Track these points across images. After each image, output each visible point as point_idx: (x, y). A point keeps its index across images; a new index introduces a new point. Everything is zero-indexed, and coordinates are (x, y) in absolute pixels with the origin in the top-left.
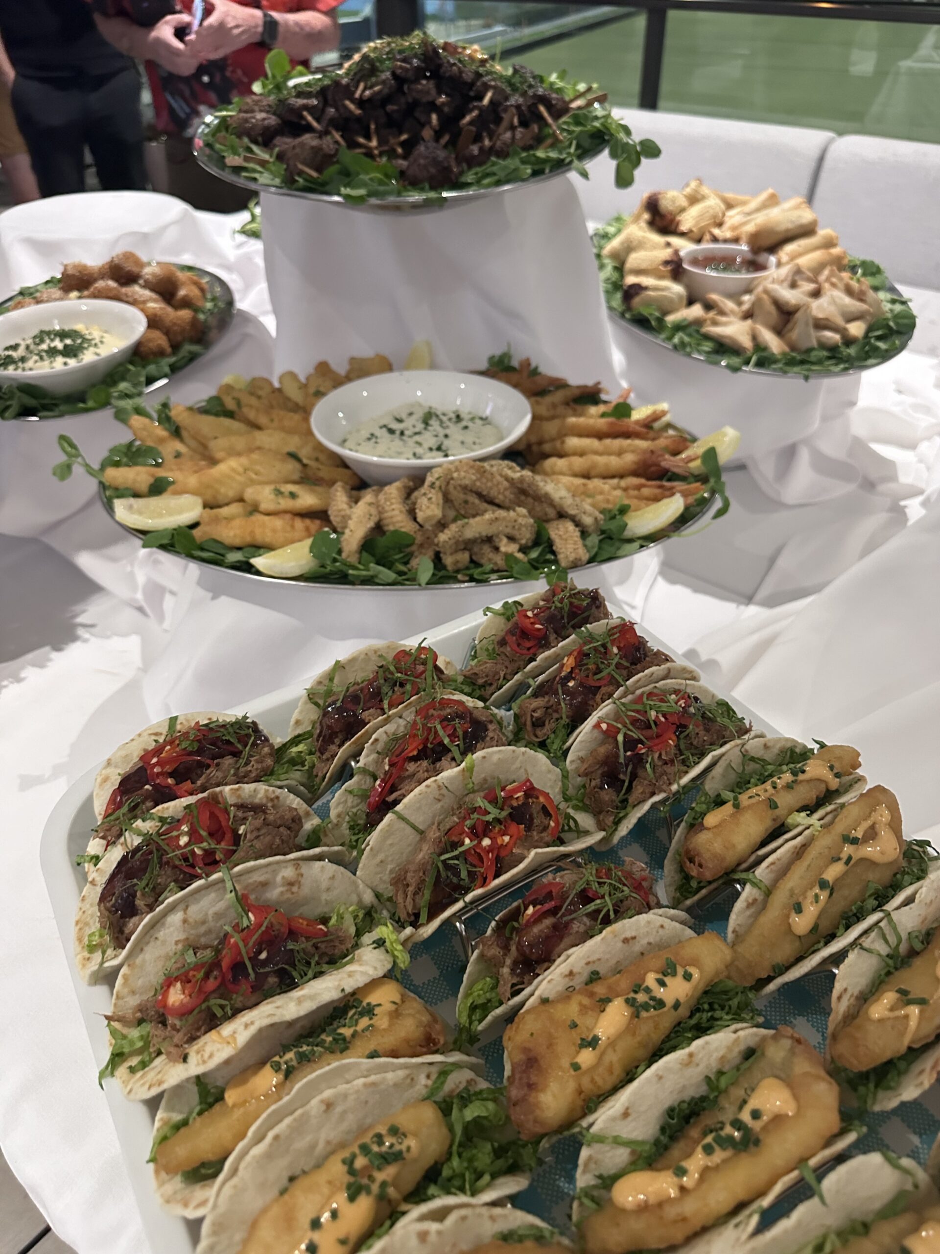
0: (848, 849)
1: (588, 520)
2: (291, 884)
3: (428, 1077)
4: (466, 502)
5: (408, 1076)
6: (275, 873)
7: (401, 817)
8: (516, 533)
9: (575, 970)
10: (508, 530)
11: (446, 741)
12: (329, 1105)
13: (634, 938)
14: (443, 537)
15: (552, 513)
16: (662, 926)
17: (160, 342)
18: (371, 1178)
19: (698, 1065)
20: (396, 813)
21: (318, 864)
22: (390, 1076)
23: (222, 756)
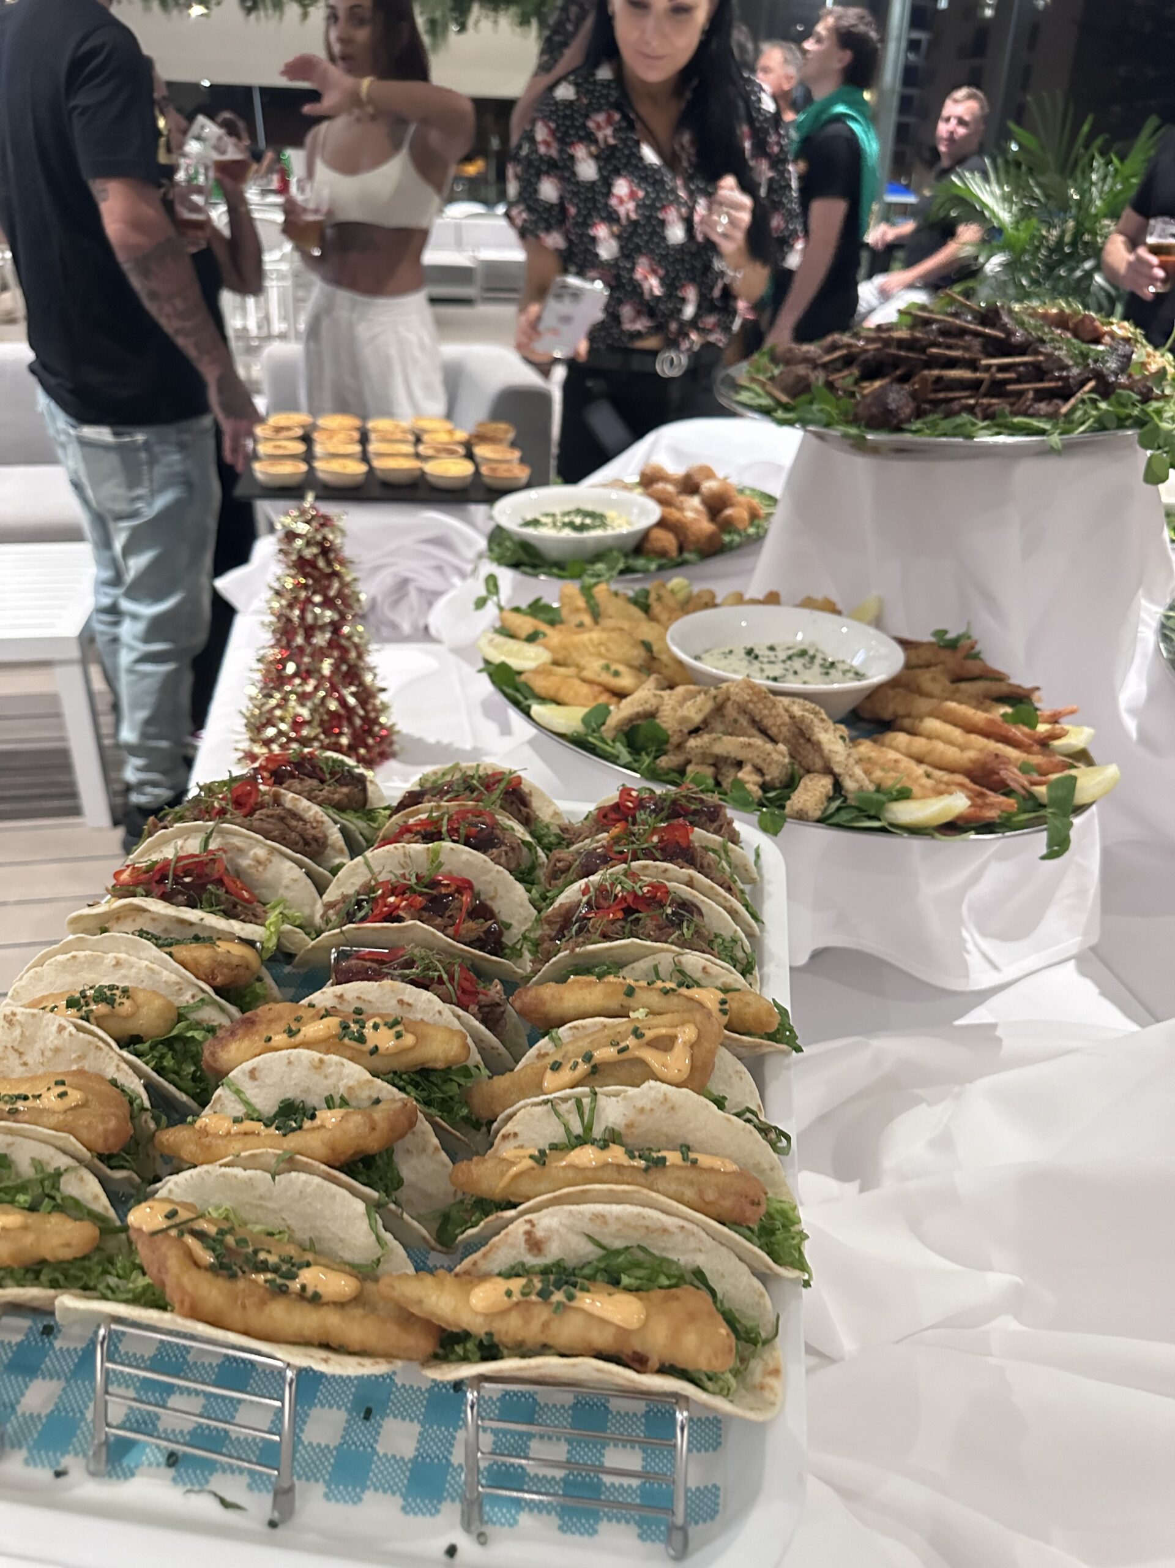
0: (631, 1041)
1: (849, 784)
2: (259, 862)
3: (193, 997)
5: (178, 983)
6: (251, 847)
7: (367, 864)
11: (444, 829)
12: (118, 964)
13: (409, 1005)
16: (440, 1012)
17: (666, 544)
20: (365, 858)
21: (289, 864)
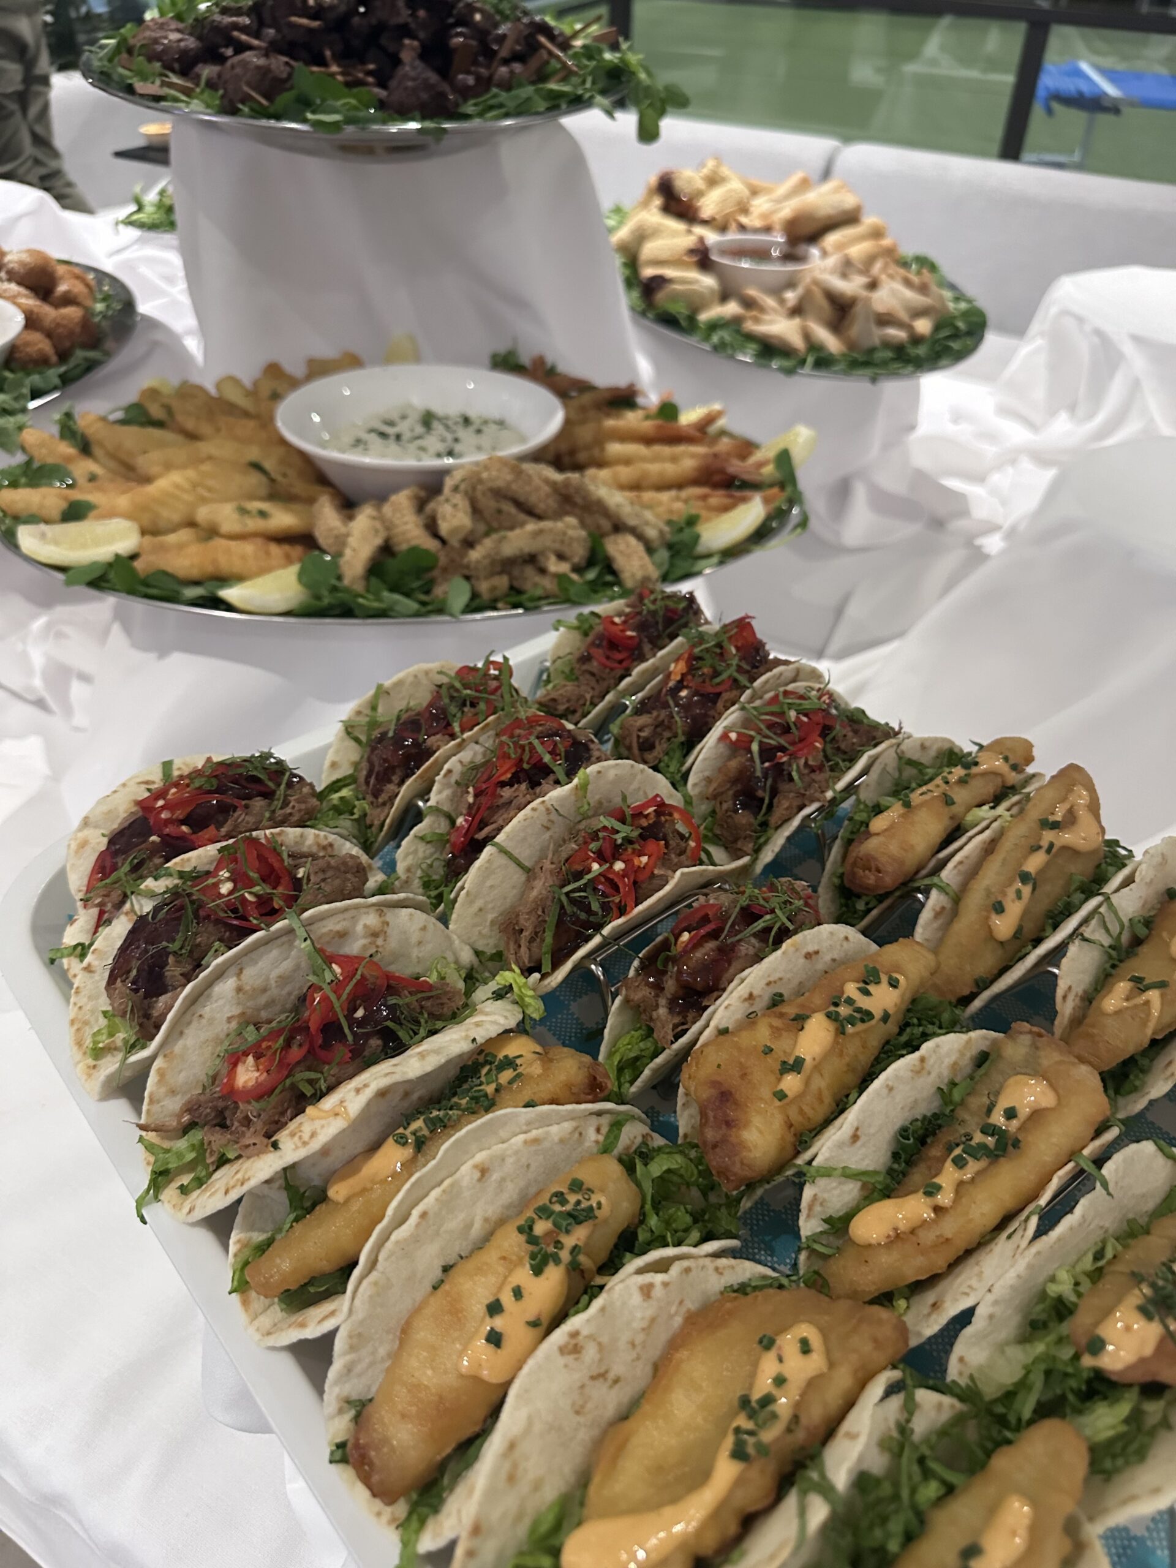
0: (1048, 836)
1: (652, 533)
2: (375, 935)
3: (598, 1130)
4: (499, 511)
5: (576, 1128)
6: (354, 920)
7: (503, 851)
8: (566, 550)
9: (756, 993)
10: (557, 546)
11: (547, 758)
12: (484, 1171)
13: (817, 952)
14: (475, 555)
15: (606, 525)
16: (846, 938)
17: (40, 346)
18: (558, 1244)
19: (929, 1073)
20: (496, 845)
21: (405, 912)
22: (555, 1131)
23: (249, 797)
